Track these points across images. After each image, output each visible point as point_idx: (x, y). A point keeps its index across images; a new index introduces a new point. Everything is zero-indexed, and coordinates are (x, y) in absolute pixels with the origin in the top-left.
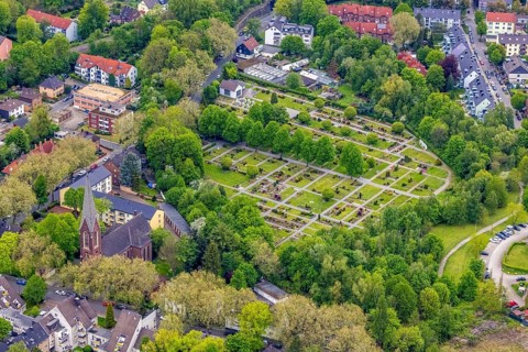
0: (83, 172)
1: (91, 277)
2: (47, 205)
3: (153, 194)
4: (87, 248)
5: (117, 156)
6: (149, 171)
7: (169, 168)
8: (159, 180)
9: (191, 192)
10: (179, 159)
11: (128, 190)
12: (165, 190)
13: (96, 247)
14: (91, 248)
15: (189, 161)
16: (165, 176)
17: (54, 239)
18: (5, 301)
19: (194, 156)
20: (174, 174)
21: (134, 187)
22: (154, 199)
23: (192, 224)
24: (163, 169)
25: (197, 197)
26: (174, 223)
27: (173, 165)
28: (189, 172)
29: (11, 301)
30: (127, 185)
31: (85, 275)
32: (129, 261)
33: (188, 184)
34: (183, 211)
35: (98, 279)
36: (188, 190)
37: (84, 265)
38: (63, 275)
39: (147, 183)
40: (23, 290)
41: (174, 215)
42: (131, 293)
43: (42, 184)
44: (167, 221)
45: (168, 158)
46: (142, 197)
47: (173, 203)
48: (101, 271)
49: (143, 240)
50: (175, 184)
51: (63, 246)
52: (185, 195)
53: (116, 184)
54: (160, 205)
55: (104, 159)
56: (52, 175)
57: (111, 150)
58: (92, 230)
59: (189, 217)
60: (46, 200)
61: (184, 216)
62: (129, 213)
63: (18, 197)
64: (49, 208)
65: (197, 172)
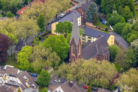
0: (63, 14)
1: (77, 71)
2: (44, 32)
3: (106, 27)
4: (74, 55)
5: (83, 5)
6: (102, 15)
7: (115, 12)
8: (109, 19)
9: (129, 25)
10: (121, 6)
11: (91, 25)
12: (113, 25)
13: (79, 54)
14: (76, 55)
15: (127, 8)
16: (113, 16)
17: (54, 50)
18: (27, 85)
19: (130, 5)
20: (118, 15)
21: (94, 23)
22: (107, 30)
23: (132, 43)
24: (111, 12)
25: (133, 28)
26: (120, 43)
27: (117, 10)
28: (127, 14)
29: (30, 84)
30: (90, 22)
31: (74, 69)
32: (99, 62)
33: (126, 21)
34: (125, 36)
35: (82, 72)
36: (127, 24)
37: (73, 64)
38: (60, 71)
39: (101, 21)
40: (36, 79)
41: (120, 39)
42: (101, 80)
43: (42, 20)
44: (116, 42)
45: (114, 6)
46: (99, 29)
47: (118, 32)
48: (83, 67)
49: (105, 51)
50: (119, 21)
51: (59, 54)
52: (126, 27)
53: (84, 21)
54: (110, 33)
55: (74, 8)
56: (47, 15)
57: (77, 3)
58: (77, 44)
59: (129, 40)
60: (44, 30)
61: (125, 39)
62: (94, 37)
63: (29, 27)
64: (45, 35)
65: (131, 14)
